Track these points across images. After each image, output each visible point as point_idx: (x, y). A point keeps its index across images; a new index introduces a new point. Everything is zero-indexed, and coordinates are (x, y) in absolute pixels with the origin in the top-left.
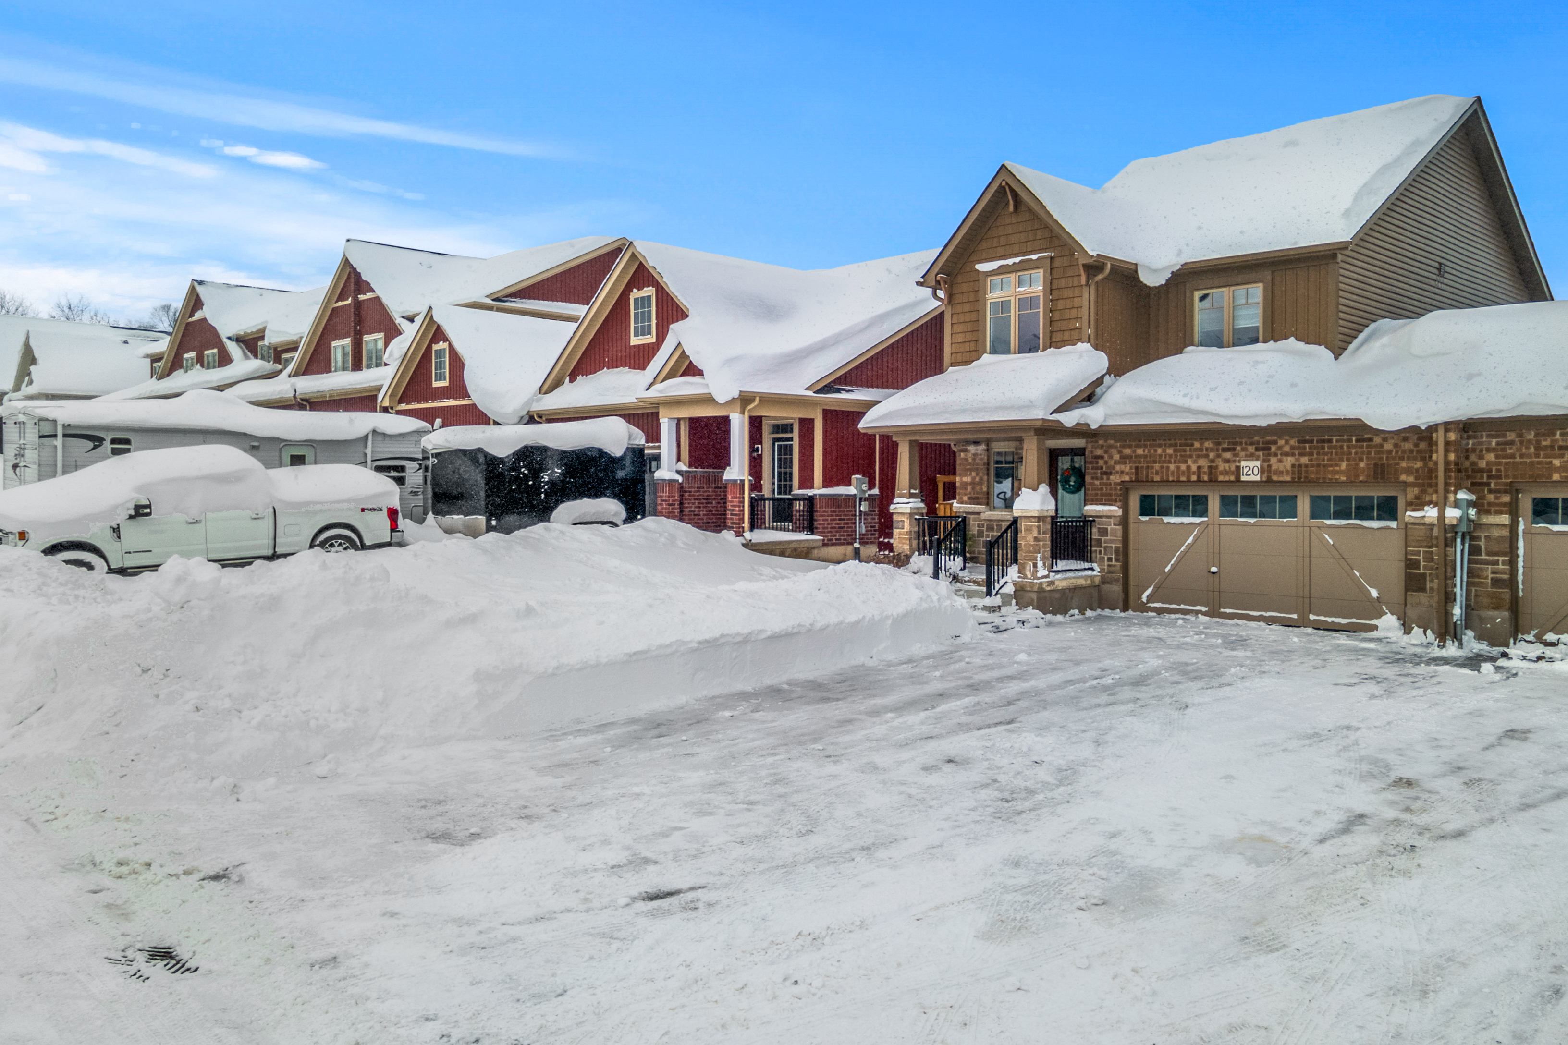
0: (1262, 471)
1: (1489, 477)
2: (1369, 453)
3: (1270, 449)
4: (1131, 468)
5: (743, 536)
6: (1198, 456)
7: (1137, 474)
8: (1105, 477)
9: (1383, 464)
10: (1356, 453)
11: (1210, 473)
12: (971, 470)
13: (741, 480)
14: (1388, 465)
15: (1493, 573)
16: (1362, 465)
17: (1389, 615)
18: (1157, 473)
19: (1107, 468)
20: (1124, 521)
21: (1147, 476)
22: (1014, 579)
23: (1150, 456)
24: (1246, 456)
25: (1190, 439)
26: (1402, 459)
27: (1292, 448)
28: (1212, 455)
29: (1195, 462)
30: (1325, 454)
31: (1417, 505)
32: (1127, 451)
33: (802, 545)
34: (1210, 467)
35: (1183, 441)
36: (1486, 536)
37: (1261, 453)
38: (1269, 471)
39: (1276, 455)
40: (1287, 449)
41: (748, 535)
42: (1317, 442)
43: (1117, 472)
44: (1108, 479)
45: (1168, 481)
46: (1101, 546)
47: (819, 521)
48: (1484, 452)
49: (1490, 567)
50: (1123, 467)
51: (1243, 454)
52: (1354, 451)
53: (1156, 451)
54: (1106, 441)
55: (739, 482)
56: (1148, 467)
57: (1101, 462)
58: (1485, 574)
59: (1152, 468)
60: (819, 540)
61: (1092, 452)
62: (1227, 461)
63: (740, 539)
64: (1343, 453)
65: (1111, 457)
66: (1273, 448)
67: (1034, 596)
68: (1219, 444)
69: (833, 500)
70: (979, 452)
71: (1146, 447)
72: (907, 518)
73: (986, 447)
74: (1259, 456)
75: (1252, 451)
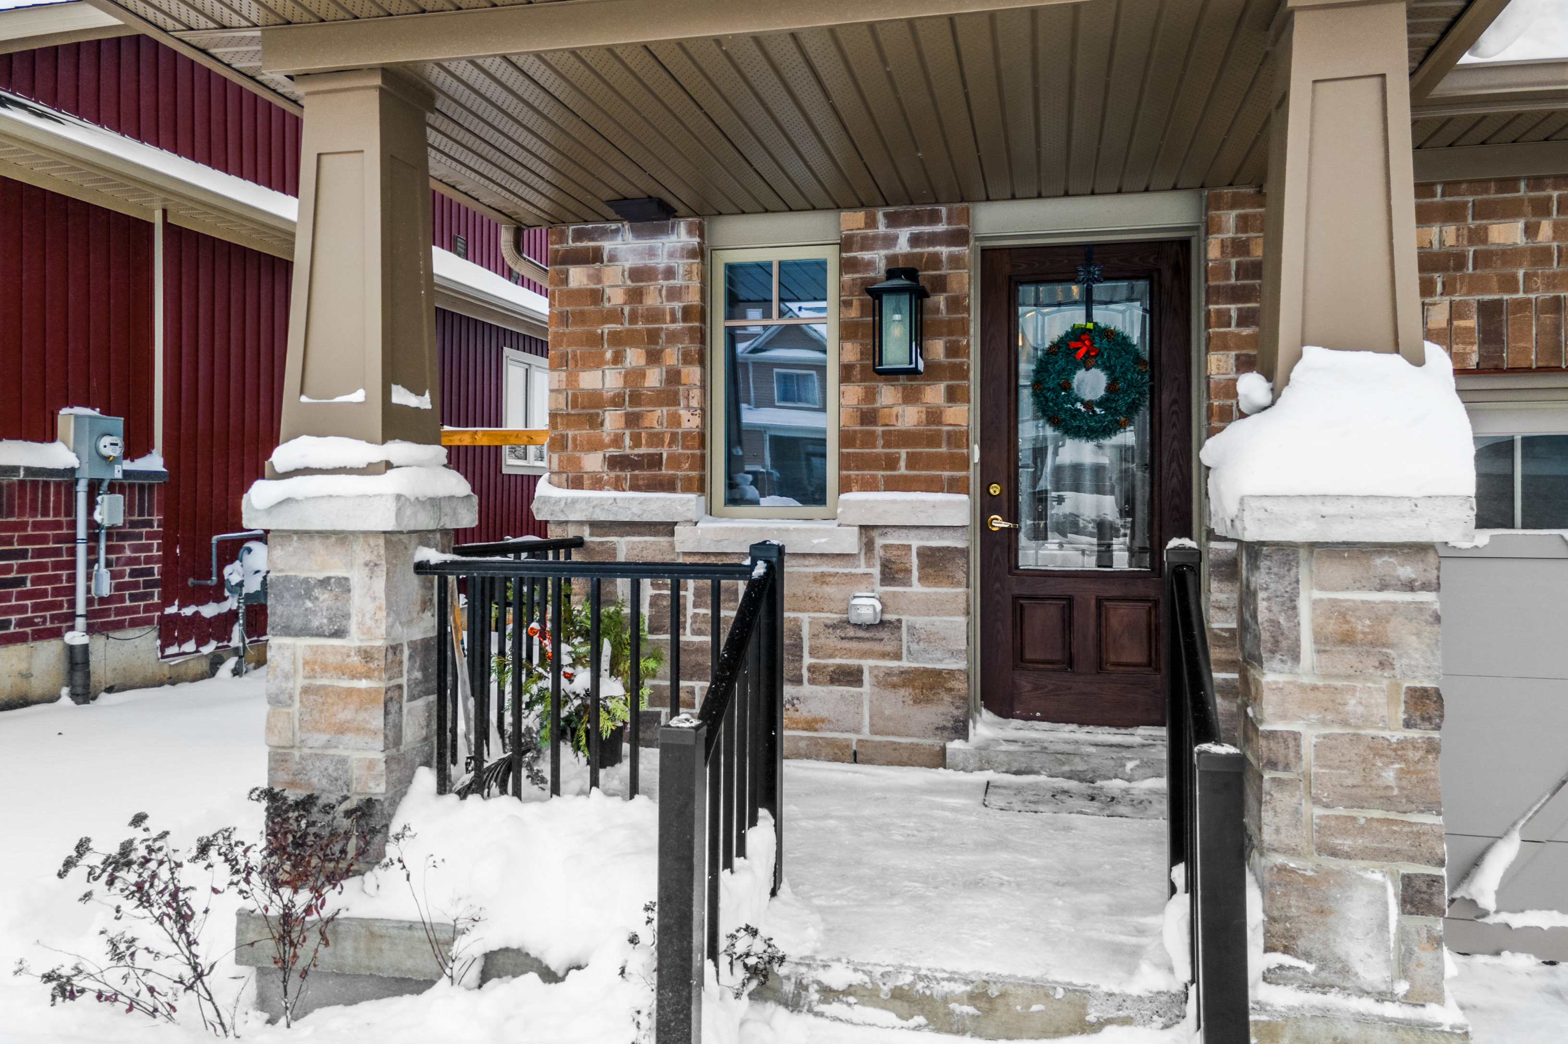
4: (1456, 312)
7: (1491, 338)
12: (619, 341)
21: (1553, 348)
23: (1565, 255)
56: (1553, 306)
70: (662, 262)
71: (1542, 208)
72: (370, 566)
73: (695, 240)
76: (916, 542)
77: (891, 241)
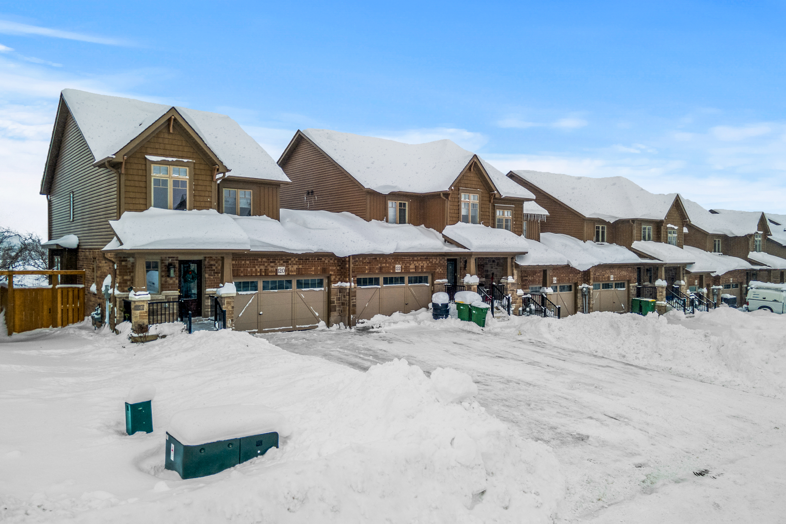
2: (321, 264)
6: (260, 265)
10: (317, 264)
11: (265, 272)
14: (326, 268)
16: (319, 268)
17: (322, 322)
18: (242, 272)
25: (258, 258)
26: (330, 266)
27: (296, 262)
28: (266, 264)
30: (308, 264)
31: (334, 282)
34: (265, 269)
38: (288, 271)
39: (291, 264)
42: (305, 259)
45: (247, 276)
51: (278, 264)
62: (272, 267)
66: (290, 262)
68: (269, 260)
74: (284, 265)
75: (282, 263)
76: (172, 297)
77: (169, 260)
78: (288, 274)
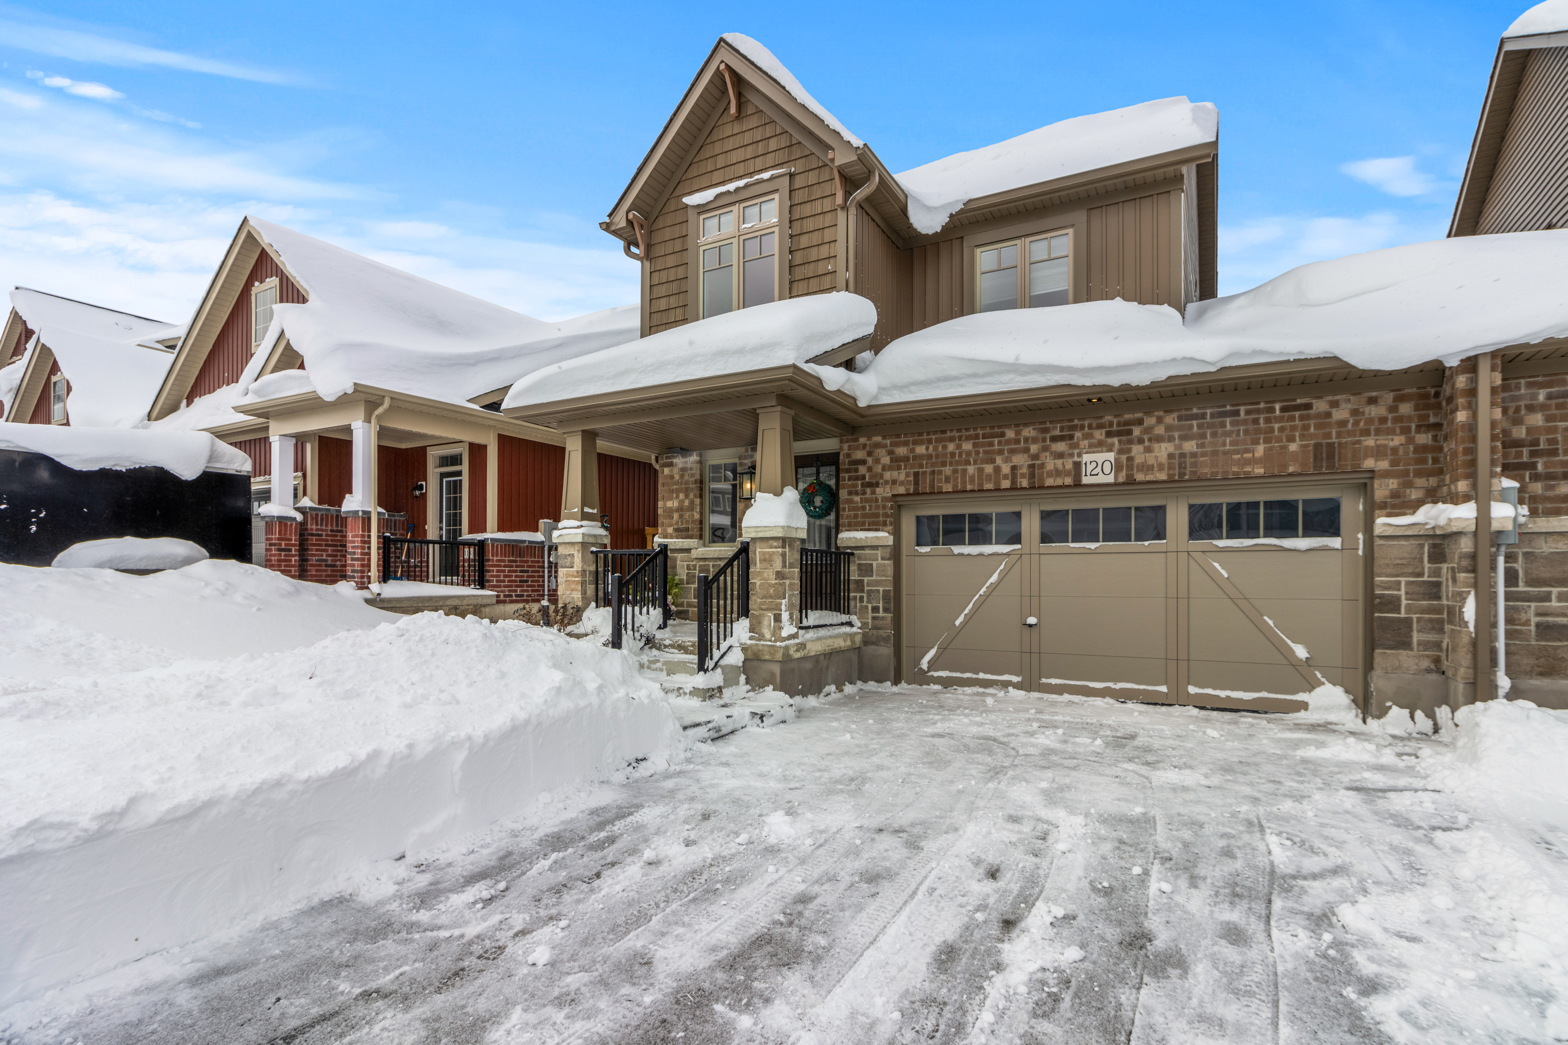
0: (1117, 467)
1: (1533, 454)
2: (1306, 428)
3: (1130, 432)
4: (907, 475)
5: (368, 588)
6: (1012, 451)
7: (916, 483)
8: (868, 490)
9: (1331, 445)
10: (1282, 429)
11: (1032, 476)
12: (678, 491)
13: (364, 512)
14: (1340, 444)
15: (1538, 614)
16: (1293, 447)
17: (1328, 686)
18: (947, 480)
19: (871, 477)
20: (896, 554)
21: (932, 486)
22: (743, 641)
23: (937, 456)
24: (1090, 446)
25: (999, 427)
26: (1366, 433)
27: (1169, 428)
28: (1034, 448)
29: (1006, 461)
30: (1229, 434)
31: (1394, 507)
32: (902, 451)
33: (465, 602)
34: (1032, 467)
35: (988, 430)
36: (1526, 554)
37: (1115, 440)
38: (1130, 467)
39: (1141, 441)
40: (1160, 430)
41: (375, 587)
42: (1213, 416)
43: (887, 482)
44: (873, 493)
45: (966, 491)
46: (863, 591)
47: (492, 574)
48: (1523, 412)
49: (1533, 605)
50: (895, 474)
51: (1086, 442)
52: (1277, 426)
53: (945, 447)
54: (869, 438)
55: (360, 514)
56: (933, 473)
57: (862, 470)
58: (1523, 617)
59: (940, 472)
60: (491, 596)
61: (848, 455)
62: (1061, 455)
63: (366, 594)
64: (1258, 431)
65: (877, 461)
66: (1137, 431)
67: (776, 669)
68: (1045, 431)
69: (513, 547)
70: (689, 465)
71: (930, 442)
72: (578, 551)
73: (698, 458)
74: (1113, 445)
75: (1103, 437)
78: (1130, 481)
